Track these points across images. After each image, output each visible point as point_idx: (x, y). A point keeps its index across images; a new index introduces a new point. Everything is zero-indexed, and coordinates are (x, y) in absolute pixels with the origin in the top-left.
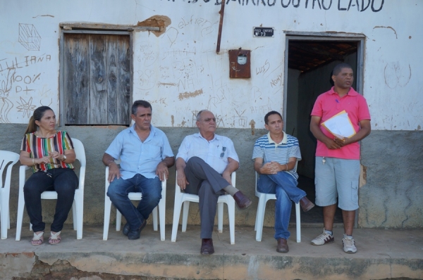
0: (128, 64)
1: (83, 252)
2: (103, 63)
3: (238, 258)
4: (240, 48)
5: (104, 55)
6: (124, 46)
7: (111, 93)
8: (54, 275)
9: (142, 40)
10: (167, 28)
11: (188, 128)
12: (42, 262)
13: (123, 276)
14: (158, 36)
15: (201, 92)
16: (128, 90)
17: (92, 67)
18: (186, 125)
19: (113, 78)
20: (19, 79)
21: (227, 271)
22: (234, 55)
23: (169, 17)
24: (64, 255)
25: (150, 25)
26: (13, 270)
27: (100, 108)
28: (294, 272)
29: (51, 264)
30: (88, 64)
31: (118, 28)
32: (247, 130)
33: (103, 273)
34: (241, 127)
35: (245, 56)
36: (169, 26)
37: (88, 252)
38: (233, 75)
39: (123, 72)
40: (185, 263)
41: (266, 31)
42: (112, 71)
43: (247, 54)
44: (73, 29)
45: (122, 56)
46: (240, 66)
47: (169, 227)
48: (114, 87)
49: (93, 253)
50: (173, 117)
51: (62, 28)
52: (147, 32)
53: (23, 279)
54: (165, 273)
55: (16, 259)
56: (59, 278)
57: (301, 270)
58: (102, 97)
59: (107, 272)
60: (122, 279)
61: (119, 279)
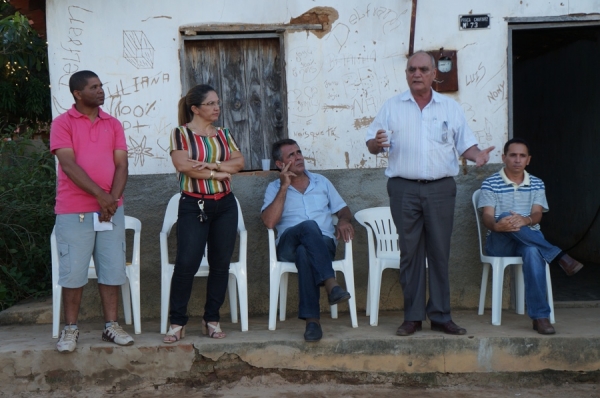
0: (278, 79)
1: (256, 342)
2: (240, 81)
3: (463, 343)
4: (441, 50)
5: (242, 68)
6: (270, 54)
7: (254, 124)
8: (221, 373)
9: (298, 45)
10: (333, 25)
11: (369, 169)
12: (203, 357)
13: (310, 372)
14: (320, 37)
16: (279, 118)
17: (226, 87)
18: (366, 166)
19: (255, 100)
20: (126, 110)
21: (450, 361)
23: (335, 8)
24: (232, 346)
25: (308, 22)
26: (168, 368)
28: (542, 359)
29: (215, 359)
30: (219, 83)
31: (262, 29)
33: (284, 370)
35: (450, 60)
36: (337, 22)
37: (263, 341)
39: (269, 92)
40: (392, 351)
41: (478, 19)
42: (255, 92)
43: (451, 56)
44: (199, 33)
45: (267, 69)
46: (441, 75)
48: (258, 115)
49: (270, 343)
50: (347, 154)
51: (182, 33)
52: (305, 32)
53: (180, 380)
54: (365, 366)
55: (170, 354)
56: (226, 378)
57: (551, 356)
58: (241, 132)
59: (289, 367)
60: (309, 376)
61: (305, 377)
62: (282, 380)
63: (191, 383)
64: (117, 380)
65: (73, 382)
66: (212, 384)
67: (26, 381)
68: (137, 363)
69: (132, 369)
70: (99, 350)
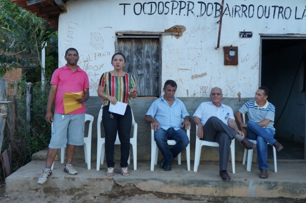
0: (158, 57)
1: (143, 178)
2: (141, 57)
3: (242, 183)
4: (231, 46)
5: (142, 51)
6: (155, 45)
7: (146, 76)
8: (126, 192)
9: (168, 42)
10: (183, 33)
11: (197, 98)
12: (117, 184)
13: (168, 194)
14: (177, 38)
15: (205, 74)
16: (158, 73)
17: (135, 59)
18: (196, 96)
19: (148, 65)
20: (90, 67)
21: (235, 191)
22: (227, 50)
23: (185, 26)
24: (131, 180)
25: (172, 31)
26: (100, 189)
27: (139, 85)
28: (279, 192)
29: (123, 186)
30: (132, 57)
31: (152, 34)
32: (236, 99)
33: (156, 192)
34: (232, 97)
35: (234, 50)
36: (185, 32)
37: (146, 178)
38: (227, 63)
39: (154, 62)
40: (208, 185)
41: (247, 34)
42: (147, 61)
43: (235, 49)
44: (124, 35)
45: (153, 52)
46: (231, 57)
47: (192, 162)
48: (148, 72)
49: (149, 179)
50: (187, 91)
51: (117, 35)
52: (171, 36)
53: (106, 195)
54: (195, 191)
55: (102, 182)
56: (128, 195)
57: (283, 190)
58: (141, 79)
59: (158, 191)
60: (167, 196)
61: (165, 196)
62: (155, 197)
63: (112, 196)
64: (77, 193)
65: (56, 193)
66: (121, 197)
67: (34, 191)
68: (86, 185)
69: (84, 189)
70: (69, 178)
